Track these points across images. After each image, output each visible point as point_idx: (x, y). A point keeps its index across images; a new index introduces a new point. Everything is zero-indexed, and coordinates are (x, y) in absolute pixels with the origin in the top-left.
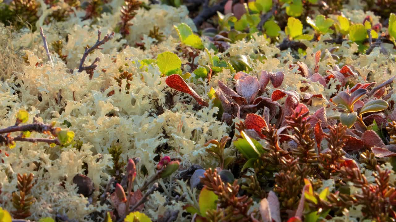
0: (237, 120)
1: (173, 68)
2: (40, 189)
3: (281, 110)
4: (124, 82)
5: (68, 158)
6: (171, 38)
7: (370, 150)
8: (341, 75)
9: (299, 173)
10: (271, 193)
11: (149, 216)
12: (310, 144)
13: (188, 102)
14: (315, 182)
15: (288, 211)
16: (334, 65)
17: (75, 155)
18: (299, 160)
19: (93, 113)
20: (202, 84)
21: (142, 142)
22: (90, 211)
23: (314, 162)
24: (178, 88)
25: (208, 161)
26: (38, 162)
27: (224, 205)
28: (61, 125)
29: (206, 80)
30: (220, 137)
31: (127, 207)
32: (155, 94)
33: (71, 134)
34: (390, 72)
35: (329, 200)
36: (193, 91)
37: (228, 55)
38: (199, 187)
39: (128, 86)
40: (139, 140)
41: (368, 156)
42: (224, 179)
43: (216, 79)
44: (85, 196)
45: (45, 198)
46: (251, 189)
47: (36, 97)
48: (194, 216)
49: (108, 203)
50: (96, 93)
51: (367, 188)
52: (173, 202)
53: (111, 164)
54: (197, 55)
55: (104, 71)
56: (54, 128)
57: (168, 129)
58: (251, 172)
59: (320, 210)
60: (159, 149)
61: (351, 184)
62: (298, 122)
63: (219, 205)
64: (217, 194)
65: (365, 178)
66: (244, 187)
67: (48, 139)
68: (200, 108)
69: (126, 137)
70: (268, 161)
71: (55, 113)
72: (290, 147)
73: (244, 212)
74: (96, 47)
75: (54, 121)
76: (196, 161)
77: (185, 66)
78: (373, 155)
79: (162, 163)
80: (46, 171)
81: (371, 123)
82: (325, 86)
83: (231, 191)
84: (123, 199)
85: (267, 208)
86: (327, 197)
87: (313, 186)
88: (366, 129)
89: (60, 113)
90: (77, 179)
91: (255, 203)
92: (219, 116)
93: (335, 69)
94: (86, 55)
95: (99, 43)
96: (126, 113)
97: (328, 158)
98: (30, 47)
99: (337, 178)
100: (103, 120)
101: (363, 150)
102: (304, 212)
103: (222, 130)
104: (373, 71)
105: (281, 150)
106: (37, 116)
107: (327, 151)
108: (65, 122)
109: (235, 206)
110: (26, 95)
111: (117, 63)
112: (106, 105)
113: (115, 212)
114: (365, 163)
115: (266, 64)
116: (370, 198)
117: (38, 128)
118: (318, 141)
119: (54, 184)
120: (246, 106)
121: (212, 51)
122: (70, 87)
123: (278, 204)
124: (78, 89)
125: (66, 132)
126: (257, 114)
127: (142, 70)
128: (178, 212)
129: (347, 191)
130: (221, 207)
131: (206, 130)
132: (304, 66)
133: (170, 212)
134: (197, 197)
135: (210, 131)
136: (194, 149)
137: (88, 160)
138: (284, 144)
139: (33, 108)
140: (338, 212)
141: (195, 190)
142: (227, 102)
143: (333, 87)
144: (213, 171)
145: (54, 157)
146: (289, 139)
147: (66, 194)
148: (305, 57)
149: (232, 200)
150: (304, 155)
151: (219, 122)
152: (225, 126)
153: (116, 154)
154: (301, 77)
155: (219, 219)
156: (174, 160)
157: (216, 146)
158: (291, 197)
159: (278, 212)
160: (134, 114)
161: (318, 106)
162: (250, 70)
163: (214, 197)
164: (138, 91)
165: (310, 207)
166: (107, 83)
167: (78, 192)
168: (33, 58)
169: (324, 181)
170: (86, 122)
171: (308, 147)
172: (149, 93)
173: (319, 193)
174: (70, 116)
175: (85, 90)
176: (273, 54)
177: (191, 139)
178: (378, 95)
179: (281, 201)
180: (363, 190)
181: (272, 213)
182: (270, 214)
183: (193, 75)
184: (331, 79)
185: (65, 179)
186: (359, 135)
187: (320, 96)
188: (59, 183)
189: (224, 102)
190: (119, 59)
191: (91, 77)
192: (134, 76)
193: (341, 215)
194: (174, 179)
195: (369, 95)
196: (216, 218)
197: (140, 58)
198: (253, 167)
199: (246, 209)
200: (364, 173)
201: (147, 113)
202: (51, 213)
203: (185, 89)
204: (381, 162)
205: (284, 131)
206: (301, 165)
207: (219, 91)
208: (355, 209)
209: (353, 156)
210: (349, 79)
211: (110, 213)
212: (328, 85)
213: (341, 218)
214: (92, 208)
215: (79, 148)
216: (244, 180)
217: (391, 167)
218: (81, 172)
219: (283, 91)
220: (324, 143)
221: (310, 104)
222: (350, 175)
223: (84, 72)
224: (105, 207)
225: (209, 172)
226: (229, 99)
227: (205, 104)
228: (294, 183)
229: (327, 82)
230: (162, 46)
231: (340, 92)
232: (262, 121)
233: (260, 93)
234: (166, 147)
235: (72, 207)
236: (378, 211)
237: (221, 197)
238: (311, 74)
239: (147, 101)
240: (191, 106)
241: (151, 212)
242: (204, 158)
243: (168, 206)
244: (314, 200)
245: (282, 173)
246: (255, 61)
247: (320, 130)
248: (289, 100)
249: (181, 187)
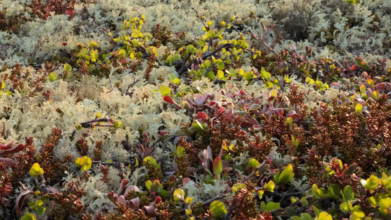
0: (194, 115)
1: (167, 93)
2: (106, 147)
3: (213, 111)
4: (145, 99)
5: (118, 133)
6: (167, 80)
7: (252, 127)
8: (240, 94)
9: (220, 138)
10: (208, 147)
11: (155, 158)
12: (226, 124)
13: (173, 108)
14: (228, 141)
15: (216, 155)
16: (237, 90)
17: (122, 132)
18: (220, 132)
19: (131, 113)
20: (179, 99)
21: (152, 125)
22: (129, 157)
23: (227, 132)
24: (168, 101)
25: (182, 133)
26: (106, 135)
27: (188, 152)
28: (117, 118)
29: (181, 98)
30: (187, 123)
31: (145, 154)
32: (159, 104)
33: (120, 122)
34: (261, 93)
35: (234, 149)
36: (175, 102)
37: (191, 86)
38: (177, 145)
39: (147, 101)
40: (151, 125)
41: (251, 129)
42: (188, 141)
43: (186, 97)
44: (126, 150)
45: (108, 151)
46: (200, 145)
47: (107, 107)
48: (175, 158)
49: (137, 153)
50: (133, 104)
51: (250, 143)
52: (166, 152)
53: (138, 136)
54: (178, 87)
55: (137, 95)
56: (112, 120)
57: (164, 119)
58: (200, 137)
59: (230, 154)
60: (160, 128)
61: (244, 142)
62: (220, 115)
63: (185, 152)
64: (184, 148)
65: (250, 139)
66: (196, 144)
67: (110, 125)
68: (178, 110)
69: (145, 123)
70: (207, 133)
71: (114, 113)
72: (217, 126)
73: (196, 155)
74: (133, 84)
75: (113, 117)
76: (176, 133)
77: (172, 92)
78: (253, 129)
79: (161, 135)
80: (109, 139)
81: (253, 115)
82: (233, 99)
83: (190, 146)
84: (143, 151)
85: (206, 154)
86: (233, 148)
87: (227, 143)
88: (251, 118)
89: (117, 113)
90: (123, 142)
91: (201, 151)
92: (186, 114)
93: (237, 92)
94: (129, 88)
95: (135, 83)
96: (146, 113)
97: (233, 130)
98: (105, 85)
99: (238, 139)
100: (135, 116)
101: (249, 127)
102: (223, 155)
103: (187, 119)
104: (254, 92)
105: (213, 128)
106: (106, 115)
107: (233, 128)
108: (119, 117)
109: (192, 153)
110: (102, 106)
111: (143, 91)
112: (137, 109)
113: (140, 157)
114: (250, 132)
115: (207, 90)
116: (252, 148)
117: (105, 120)
118: (229, 123)
119: (112, 145)
120: (198, 109)
121: (184, 85)
122: (121, 102)
123: (211, 152)
124: (125, 103)
125: (117, 122)
126: (203, 112)
127: (153, 94)
128: (168, 156)
129: (242, 145)
130: (186, 153)
131: (180, 119)
132: (224, 91)
133: (164, 156)
134: (176, 149)
135: (182, 120)
136: (175, 128)
137: (128, 134)
138: (214, 125)
139: (104, 112)
140: (237, 154)
141: (175, 146)
142: (190, 107)
143: (237, 100)
144: (183, 137)
145: (113, 132)
146: (216, 123)
147: (118, 149)
148: (225, 87)
149: (191, 150)
150: (223, 130)
151: (186, 116)
152: (189, 117)
153: (141, 131)
154: (223, 95)
155: (185, 159)
156: (166, 133)
157: (184, 126)
158: (217, 148)
159: (211, 155)
160: (150, 113)
161: (230, 108)
162: (201, 93)
163: (183, 149)
164: (151, 103)
165: (225, 153)
166: (138, 100)
167: (124, 148)
168: (105, 89)
169: (232, 141)
170: (127, 117)
171: (225, 126)
172: (156, 104)
173: (229, 146)
174: (121, 115)
175: (128, 103)
176: (211, 86)
177: (174, 124)
178: (256, 103)
179: (212, 150)
180: (249, 145)
181: (209, 156)
182: (207, 156)
183: (175, 96)
184: (236, 96)
185: (118, 143)
186: (248, 120)
187: (231, 104)
188: (115, 144)
189: (189, 107)
190: (143, 89)
191: (131, 97)
192: (149, 97)
193: (239, 156)
194: (166, 141)
195: (252, 103)
196: (184, 159)
197: (153, 89)
198: (201, 135)
199: (197, 154)
200: (249, 137)
201: (155, 113)
202: (111, 158)
203: (172, 102)
204: (257, 132)
205: (215, 119)
206: (221, 134)
207: (186, 102)
208: (245, 153)
209: (245, 130)
210: (244, 96)
211: (137, 157)
212: (234, 99)
213: (239, 157)
214: (129, 155)
215: (124, 129)
216: (197, 141)
217: (261, 134)
218: (125, 139)
219: (214, 101)
220: (232, 124)
221: (227, 107)
222: (243, 138)
223: (128, 95)
224: (135, 154)
225: (181, 138)
226: (191, 106)
227: (180, 108)
228: (218, 142)
229: (234, 97)
230: (163, 84)
231: (240, 101)
232: (204, 115)
233: (205, 103)
234: (163, 128)
235: (120, 155)
236: (255, 153)
237: (186, 149)
238: (227, 94)
239: (155, 107)
240: (174, 109)
241: (156, 156)
242: (179, 132)
243: (163, 153)
244: (227, 149)
245: (213, 138)
246: (203, 89)
247: (230, 118)
248: (217, 105)
249: (169, 145)
